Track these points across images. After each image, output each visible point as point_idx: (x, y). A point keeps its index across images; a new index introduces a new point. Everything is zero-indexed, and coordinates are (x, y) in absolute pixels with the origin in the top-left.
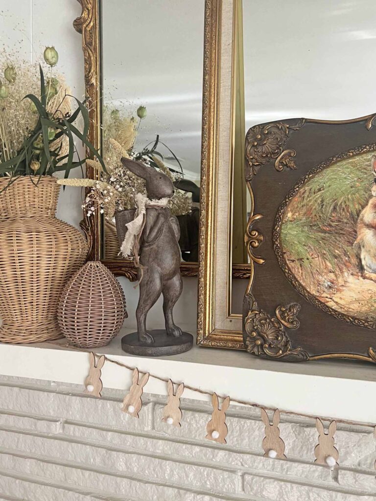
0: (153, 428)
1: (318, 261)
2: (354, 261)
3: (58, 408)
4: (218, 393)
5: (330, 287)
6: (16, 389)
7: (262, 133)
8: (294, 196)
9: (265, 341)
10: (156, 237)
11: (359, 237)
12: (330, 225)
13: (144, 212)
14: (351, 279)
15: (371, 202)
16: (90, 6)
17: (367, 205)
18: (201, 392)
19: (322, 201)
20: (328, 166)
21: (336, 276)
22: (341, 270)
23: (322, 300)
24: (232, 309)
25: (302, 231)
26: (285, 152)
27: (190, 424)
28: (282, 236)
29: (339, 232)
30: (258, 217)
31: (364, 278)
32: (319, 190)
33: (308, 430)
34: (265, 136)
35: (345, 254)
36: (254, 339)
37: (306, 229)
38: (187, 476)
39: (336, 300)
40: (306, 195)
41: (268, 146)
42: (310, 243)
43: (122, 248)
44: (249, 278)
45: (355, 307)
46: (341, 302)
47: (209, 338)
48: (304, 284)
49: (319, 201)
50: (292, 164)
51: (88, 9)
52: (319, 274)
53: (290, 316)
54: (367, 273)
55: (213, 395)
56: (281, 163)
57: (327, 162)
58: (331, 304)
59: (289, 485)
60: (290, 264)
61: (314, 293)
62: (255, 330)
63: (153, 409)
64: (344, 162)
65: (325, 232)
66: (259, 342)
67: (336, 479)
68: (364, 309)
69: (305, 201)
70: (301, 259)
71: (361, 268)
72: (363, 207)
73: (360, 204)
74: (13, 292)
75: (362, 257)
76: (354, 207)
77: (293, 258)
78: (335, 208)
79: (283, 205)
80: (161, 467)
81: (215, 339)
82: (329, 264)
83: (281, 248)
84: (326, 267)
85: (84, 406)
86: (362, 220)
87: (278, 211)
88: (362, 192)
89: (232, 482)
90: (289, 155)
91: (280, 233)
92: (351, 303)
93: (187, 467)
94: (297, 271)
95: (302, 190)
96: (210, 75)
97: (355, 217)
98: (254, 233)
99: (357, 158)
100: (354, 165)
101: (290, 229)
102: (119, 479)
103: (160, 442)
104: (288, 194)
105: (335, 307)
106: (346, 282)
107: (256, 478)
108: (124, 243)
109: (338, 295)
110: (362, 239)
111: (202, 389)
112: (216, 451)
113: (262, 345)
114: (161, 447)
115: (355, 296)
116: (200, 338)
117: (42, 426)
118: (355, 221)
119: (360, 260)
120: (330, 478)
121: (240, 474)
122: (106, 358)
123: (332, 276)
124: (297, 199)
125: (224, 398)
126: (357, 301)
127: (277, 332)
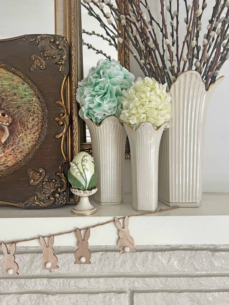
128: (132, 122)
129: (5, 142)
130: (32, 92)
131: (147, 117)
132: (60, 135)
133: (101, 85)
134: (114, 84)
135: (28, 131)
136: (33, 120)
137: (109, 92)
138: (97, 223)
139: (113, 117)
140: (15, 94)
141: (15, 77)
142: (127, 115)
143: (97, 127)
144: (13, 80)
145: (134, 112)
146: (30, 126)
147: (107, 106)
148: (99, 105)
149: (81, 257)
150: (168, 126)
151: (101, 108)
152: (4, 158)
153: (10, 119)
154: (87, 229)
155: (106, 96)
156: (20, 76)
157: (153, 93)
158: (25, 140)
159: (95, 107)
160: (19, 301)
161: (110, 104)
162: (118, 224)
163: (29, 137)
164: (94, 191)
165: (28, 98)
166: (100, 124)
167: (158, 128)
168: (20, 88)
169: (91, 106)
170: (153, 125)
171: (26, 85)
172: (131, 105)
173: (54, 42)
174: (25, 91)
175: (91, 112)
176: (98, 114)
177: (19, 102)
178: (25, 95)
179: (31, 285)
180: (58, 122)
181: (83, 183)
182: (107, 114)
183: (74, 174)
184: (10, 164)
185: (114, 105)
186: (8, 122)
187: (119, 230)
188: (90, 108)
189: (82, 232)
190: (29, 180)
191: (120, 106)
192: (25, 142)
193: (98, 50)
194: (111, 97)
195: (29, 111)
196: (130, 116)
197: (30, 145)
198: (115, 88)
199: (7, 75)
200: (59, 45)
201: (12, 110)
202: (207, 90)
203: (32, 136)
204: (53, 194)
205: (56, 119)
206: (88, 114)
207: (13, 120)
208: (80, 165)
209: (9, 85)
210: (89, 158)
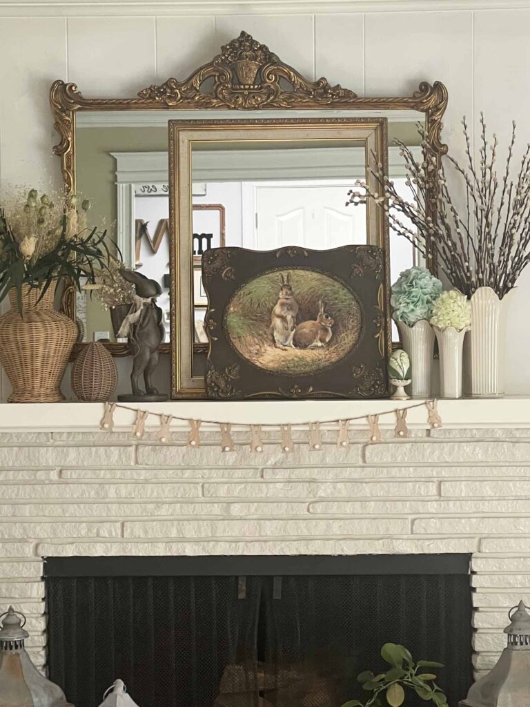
0: (137, 462)
1: (249, 338)
2: (270, 337)
3: (56, 459)
4: (194, 418)
5: (257, 354)
6: (15, 449)
7: (213, 256)
8: (234, 297)
9: (219, 388)
10: (147, 324)
11: (273, 323)
12: (256, 316)
13: (142, 307)
14: (269, 348)
15: (279, 302)
16: (70, 139)
17: (277, 303)
18: (183, 419)
19: (251, 300)
20: (254, 279)
21: (260, 347)
22: (263, 343)
23: (253, 362)
24: (194, 373)
25: (240, 319)
26: (228, 268)
27: (165, 455)
28: (228, 323)
29: (262, 320)
30: (213, 310)
31: (276, 347)
32: (249, 294)
33: (244, 447)
34: (215, 258)
35: (265, 333)
36: (212, 388)
37: (242, 318)
38: (164, 492)
39: (261, 361)
40: (241, 296)
41: (217, 264)
42: (245, 327)
43: (119, 332)
44: (207, 353)
45: (271, 365)
46: (263, 362)
47: (179, 393)
48: (241, 352)
49: (249, 300)
50: (233, 277)
51: (68, 141)
52: (251, 346)
53: (234, 372)
54: (278, 345)
55: (190, 420)
56: (226, 275)
57: (253, 276)
58: (258, 364)
59: (233, 485)
60: (233, 340)
61: (247, 357)
62: (212, 382)
63: (137, 449)
64: (264, 277)
65: (253, 320)
66: (216, 389)
67: (262, 476)
68: (276, 365)
69: (241, 300)
70: (239, 337)
71: (274, 341)
72: (275, 305)
73: (273, 303)
74: (39, 364)
75: (275, 335)
76: (270, 305)
77: (234, 337)
78: (259, 305)
79: (228, 303)
80: (144, 489)
81: (182, 394)
82: (256, 340)
83: (227, 330)
84: (255, 342)
85: (79, 454)
86: (274, 312)
87: (225, 307)
88: (274, 296)
89: (197, 489)
90: (231, 270)
91: (226, 320)
92: (269, 362)
93: (164, 486)
94: (238, 345)
95: (239, 293)
96: (175, 210)
97: (271, 311)
98: (211, 321)
99: (271, 275)
100: (269, 278)
101: (233, 318)
102: (110, 505)
103: (143, 472)
104: (231, 296)
105: (260, 365)
106: (266, 350)
107: (212, 485)
108: (121, 328)
109: (262, 358)
110: (274, 324)
111: (184, 417)
112: (184, 471)
113: (217, 391)
114: (143, 475)
115: (272, 358)
116: (174, 393)
117: (41, 475)
118: (271, 314)
119: (274, 337)
120: (259, 475)
121: (201, 484)
122: (117, 406)
123: (258, 347)
124: (236, 299)
125: (198, 421)
126: (272, 361)
127: (227, 382)
128: (440, 327)
129: (329, 342)
130: (351, 296)
131: (451, 323)
132: (378, 335)
133: (414, 294)
134: (425, 294)
135: (349, 332)
136: (353, 321)
137: (420, 300)
138: (411, 405)
139: (424, 320)
140: (336, 299)
141: (336, 283)
142: (436, 320)
143: (410, 329)
144: (334, 286)
145: (441, 318)
146: (350, 327)
147: (420, 311)
148: (413, 310)
149: (399, 432)
150: (469, 329)
151: (414, 313)
152: (329, 355)
153: (333, 321)
154: (405, 409)
155: (418, 304)
156: (342, 284)
157: (455, 304)
158: (346, 339)
159: (409, 312)
160: (335, 488)
161: (422, 310)
162: (428, 405)
163: (350, 337)
164: (409, 381)
165: (348, 302)
166: (412, 326)
167: (461, 330)
168: (341, 293)
169: (406, 311)
170: (456, 328)
171: (346, 291)
172: (439, 314)
173: (372, 252)
174: (345, 296)
175: (405, 315)
176: (412, 318)
177: (340, 305)
178: (345, 299)
179: (347, 473)
180: (376, 324)
181: (401, 374)
182: (419, 318)
183: (394, 366)
184: (333, 360)
185: (426, 310)
186: (330, 323)
187: (429, 411)
188: (403, 312)
189: (401, 412)
190: (352, 374)
191: (430, 312)
192: (346, 341)
193: (399, 231)
194: (422, 304)
195: (350, 314)
196: (438, 321)
197: (351, 344)
198: (426, 297)
199: (328, 281)
200: (376, 256)
201: (334, 313)
202: (500, 299)
203: (352, 336)
204: (373, 386)
205: (374, 321)
206: (402, 317)
207: (335, 322)
208: (399, 360)
209: (331, 290)
210: (405, 354)
